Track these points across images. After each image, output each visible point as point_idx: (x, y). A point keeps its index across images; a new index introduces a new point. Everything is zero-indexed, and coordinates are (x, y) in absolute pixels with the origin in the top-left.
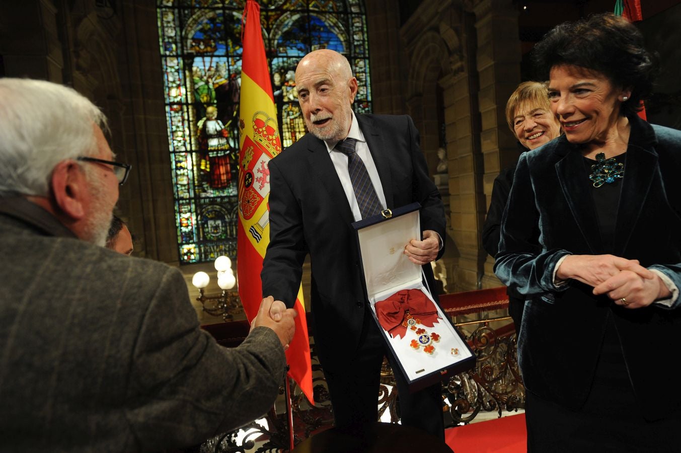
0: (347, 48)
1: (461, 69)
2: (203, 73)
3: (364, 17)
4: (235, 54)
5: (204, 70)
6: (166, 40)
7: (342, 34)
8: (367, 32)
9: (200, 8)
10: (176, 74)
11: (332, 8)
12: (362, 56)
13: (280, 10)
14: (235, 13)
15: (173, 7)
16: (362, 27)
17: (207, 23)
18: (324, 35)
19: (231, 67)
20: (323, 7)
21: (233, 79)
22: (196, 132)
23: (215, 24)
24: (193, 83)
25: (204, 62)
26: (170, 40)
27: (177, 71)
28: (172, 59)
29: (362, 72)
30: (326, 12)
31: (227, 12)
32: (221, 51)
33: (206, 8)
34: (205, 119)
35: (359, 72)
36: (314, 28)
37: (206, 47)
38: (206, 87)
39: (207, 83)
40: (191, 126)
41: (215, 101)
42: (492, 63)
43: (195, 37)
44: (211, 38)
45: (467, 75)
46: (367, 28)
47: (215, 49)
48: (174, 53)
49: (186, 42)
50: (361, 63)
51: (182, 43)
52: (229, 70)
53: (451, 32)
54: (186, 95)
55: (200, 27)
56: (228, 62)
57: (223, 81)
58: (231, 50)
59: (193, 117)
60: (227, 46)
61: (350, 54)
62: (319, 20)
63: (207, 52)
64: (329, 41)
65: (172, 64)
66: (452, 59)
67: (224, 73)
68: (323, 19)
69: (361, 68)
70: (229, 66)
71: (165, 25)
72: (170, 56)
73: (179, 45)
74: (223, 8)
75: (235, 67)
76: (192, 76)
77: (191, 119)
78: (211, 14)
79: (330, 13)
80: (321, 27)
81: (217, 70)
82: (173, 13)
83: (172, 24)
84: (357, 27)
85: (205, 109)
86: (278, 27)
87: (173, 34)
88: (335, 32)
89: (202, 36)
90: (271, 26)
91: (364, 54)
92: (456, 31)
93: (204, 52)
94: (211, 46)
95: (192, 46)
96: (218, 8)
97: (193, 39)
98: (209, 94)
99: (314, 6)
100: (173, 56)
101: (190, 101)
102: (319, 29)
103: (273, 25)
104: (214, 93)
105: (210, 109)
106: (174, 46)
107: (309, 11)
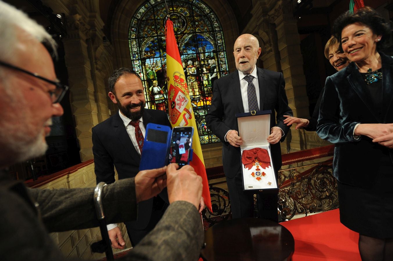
0: (215, 47)
1: (271, 51)
2: (150, 66)
3: (222, 32)
4: (164, 56)
5: (151, 64)
6: (133, 53)
7: (212, 41)
8: (224, 39)
9: (147, 37)
10: (139, 67)
11: (207, 30)
12: (222, 50)
13: (183, 34)
14: (162, 38)
15: (135, 38)
16: (221, 37)
17: (150, 44)
18: (204, 42)
19: (162, 62)
20: (202, 30)
21: (164, 67)
22: (149, 93)
23: (154, 44)
24: (146, 71)
25: (150, 61)
26: (135, 53)
27: (139, 66)
28: (136, 61)
29: (223, 58)
30: (204, 32)
31: (159, 37)
32: (158, 55)
33: (149, 37)
34: (152, 86)
35: (222, 58)
36: (199, 40)
37: (151, 54)
38: (152, 72)
39: (152, 70)
40: (147, 90)
41: (157, 78)
42: (286, 46)
43: (146, 50)
44: (153, 50)
45: (274, 53)
46: (224, 37)
47: (155, 54)
48: (137, 59)
49: (142, 53)
50: (222, 54)
51: (140, 53)
52: (162, 63)
53: (264, 34)
54: (144, 76)
55: (148, 45)
56: (161, 59)
57: (159, 68)
58: (162, 54)
59: (147, 86)
60: (160, 52)
61: (217, 50)
62: (201, 36)
63: (151, 56)
64: (207, 45)
65: (136, 64)
66: (266, 46)
67: (160, 65)
68: (203, 35)
69: (223, 56)
70: (161, 61)
71: (133, 47)
72: (135, 60)
73: (139, 55)
74: (157, 36)
75: (164, 61)
76: (145, 68)
77: (146, 87)
78: (152, 39)
79: (206, 32)
80: (202, 39)
81: (156, 64)
82: (136, 41)
83: (135, 46)
84: (219, 37)
85: (152, 82)
86: (182, 42)
87: (136, 50)
88: (209, 41)
89: (149, 50)
90: (179, 41)
91: (223, 49)
92: (267, 33)
93: (150, 57)
94: (153, 53)
95: (145, 54)
96: (155, 36)
97: (145, 51)
98: (154, 75)
99: (198, 30)
100: (137, 60)
101: (145, 79)
102: (201, 40)
103: (180, 41)
104: (156, 74)
105: (154, 82)
106: (137, 55)
107: (196, 32)
